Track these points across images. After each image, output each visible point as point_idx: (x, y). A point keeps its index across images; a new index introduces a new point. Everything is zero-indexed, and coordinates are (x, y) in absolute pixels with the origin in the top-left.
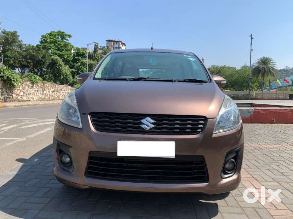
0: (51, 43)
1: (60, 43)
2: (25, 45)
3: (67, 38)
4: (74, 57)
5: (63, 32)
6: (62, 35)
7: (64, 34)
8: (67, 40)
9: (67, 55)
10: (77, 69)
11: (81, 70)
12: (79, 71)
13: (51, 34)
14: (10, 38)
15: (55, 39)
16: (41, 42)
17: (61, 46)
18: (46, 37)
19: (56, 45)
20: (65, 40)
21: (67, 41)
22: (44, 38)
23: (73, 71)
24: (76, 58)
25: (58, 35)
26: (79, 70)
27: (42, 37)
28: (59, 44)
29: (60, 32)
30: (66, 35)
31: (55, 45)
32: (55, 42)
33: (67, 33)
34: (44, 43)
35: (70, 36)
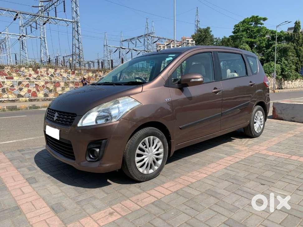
0: (243, 31)
1: (253, 29)
2: (216, 38)
3: (262, 21)
4: (268, 43)
5: (257, 16)
6: (256, 20)
7: (258, 18)
8: (261, 24)
9: (260, 41)
10: (268, 56)
11: (272, 57)
12: (270, 58)
13: (244, 22)
14: (203, 35)
15: (247, 26)
16: (234, 32)
17: (254, 33)
18: (238, 26)
19: (249, 32)
20: (259, 25)
21: (262, 26)
22: (236, 28)
23: (262, 59)
24: (270, 42)
25: (252, 21)
26: (269, 56)
27: (235, 27)
28: (252, 31)
29: (253, 17)
30: (261, 19)
31: (247, 32)
32: (248, 29)
33: (261, 17)
34: (236, 33)
35: (265, 19)
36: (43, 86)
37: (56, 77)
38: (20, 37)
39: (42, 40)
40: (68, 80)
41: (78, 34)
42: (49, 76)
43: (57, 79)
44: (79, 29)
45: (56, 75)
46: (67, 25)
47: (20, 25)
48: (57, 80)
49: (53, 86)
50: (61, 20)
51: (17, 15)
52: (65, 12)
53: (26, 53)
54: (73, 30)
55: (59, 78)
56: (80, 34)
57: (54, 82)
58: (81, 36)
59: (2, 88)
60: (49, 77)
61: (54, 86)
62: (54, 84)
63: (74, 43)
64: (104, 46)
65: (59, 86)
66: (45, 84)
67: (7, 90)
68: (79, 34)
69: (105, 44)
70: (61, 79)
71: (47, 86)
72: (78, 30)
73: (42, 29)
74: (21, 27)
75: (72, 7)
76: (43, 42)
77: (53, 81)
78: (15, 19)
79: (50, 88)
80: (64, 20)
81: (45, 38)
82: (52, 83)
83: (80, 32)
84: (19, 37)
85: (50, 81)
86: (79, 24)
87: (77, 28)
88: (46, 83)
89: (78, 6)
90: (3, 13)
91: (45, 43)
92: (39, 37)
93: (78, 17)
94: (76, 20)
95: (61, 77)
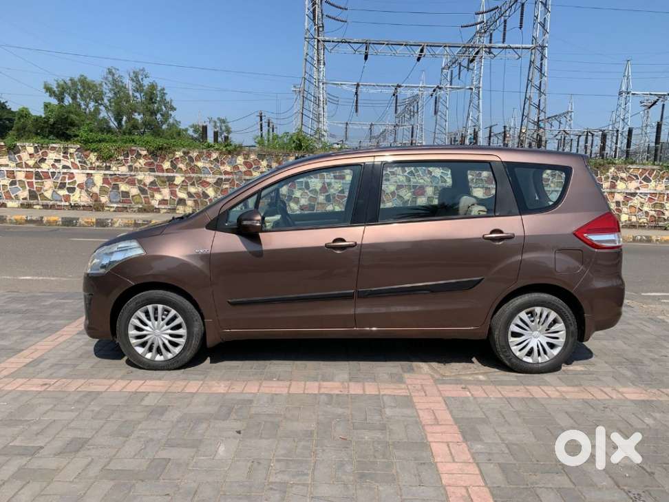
36: (393, 193)
37: (419, 176)
38: (434, 91)
39: (475, 92)
40: (442, 182)
41: (542, 75)
42: (406, 174)
43: (421, 181)
44: (546, 62)
45: (420, 172)
46: (517, 56)
47: (443, 66)
48: (420, 183)
49: (410, 194)
50: (506, 48)
51: (422, 51)
52: (521, 28)
53: (446, 121)
54: (530, 67)
55: (425, 178)
56: (546, 74)
57: (414, 187)
58: (546, 79)
59: (327, 194)
60: (406, 176)
61: (414, 193)
62: (413, 190)
63: (528, 97)
64: (620, 93)
65: (423, 194)
66: (397, 189)
67: (334, 198)
68: (544, 75)
69: (624, 88)
70: (429, 180)
71: (401, 194)
72: (541, 64)
73: (477, 69)
74: (443, 69)
75: (536, 15)
76: (474, 96)
77: (412, 184)
78: (419, 59)
79: (405, 197)
80: (511, 48)
81: (480, 88)
82: (409, 187)
83: (545, 69)
84: (431, 91)
85: (406, 184)
86: (546, 51)
87: (542, 59)
88: (399, 187)
89: (550, 10)
90: (398, 51)
91: (479, 99)
92: (468, 87)
93: (547, 35)
94: (540, 42)
95: (429, 176)
